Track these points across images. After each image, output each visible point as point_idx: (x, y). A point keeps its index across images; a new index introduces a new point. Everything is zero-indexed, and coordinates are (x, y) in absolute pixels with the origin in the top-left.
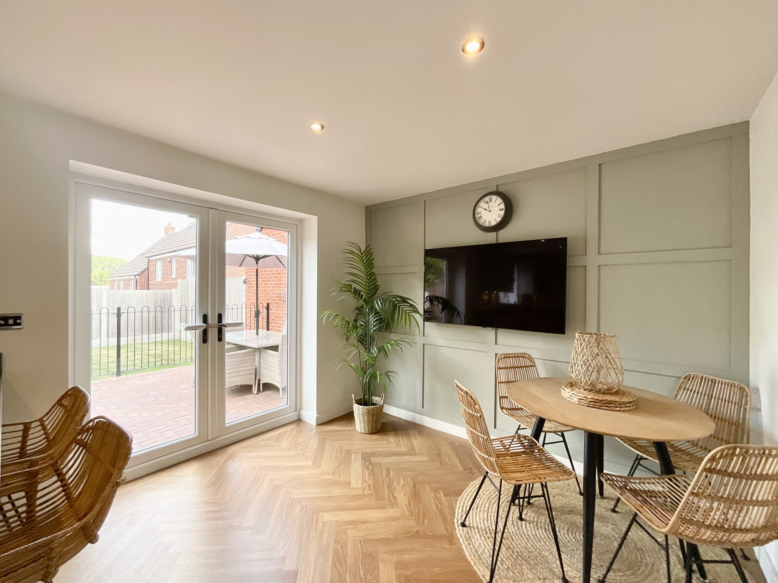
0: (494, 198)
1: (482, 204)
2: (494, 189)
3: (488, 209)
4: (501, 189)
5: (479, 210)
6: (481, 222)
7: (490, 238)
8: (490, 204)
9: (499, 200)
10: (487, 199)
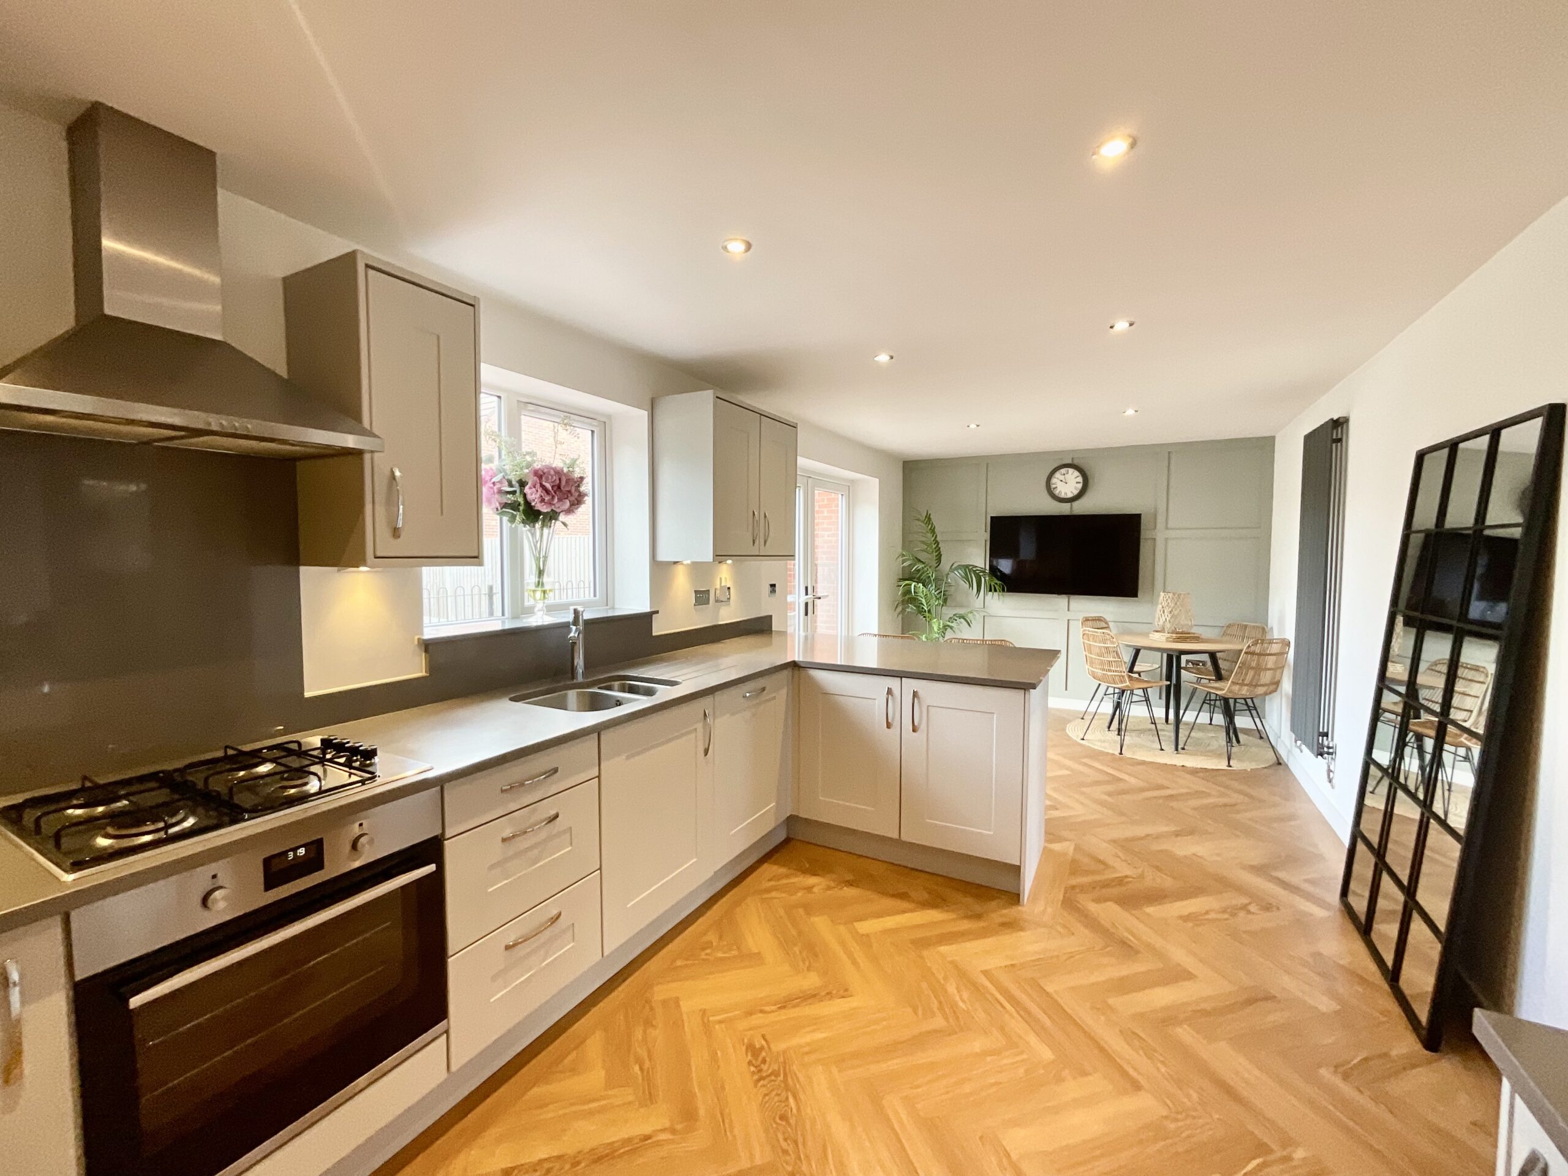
0: (1071, 470)
1: (1058, 475)
2: (1069, 462)
3: (1064, 480)
4: (1076, 462)
5: (1054, 480)
6: (1057, 492)
7: (1064, 509)
8: (1066, 475)
9: (1077, 473)
10: (1063, 471)
